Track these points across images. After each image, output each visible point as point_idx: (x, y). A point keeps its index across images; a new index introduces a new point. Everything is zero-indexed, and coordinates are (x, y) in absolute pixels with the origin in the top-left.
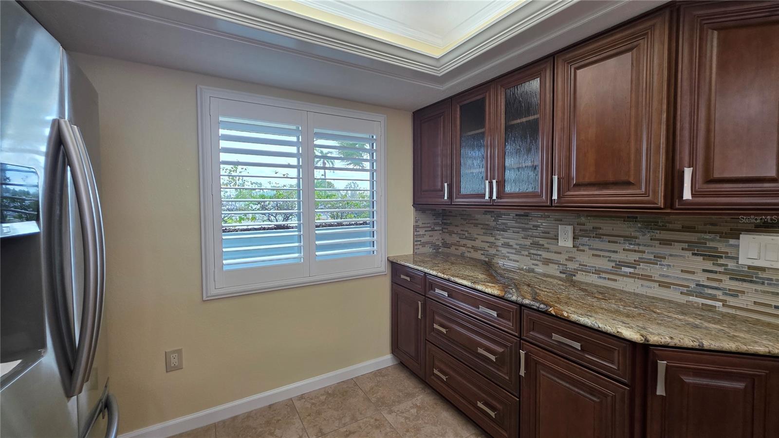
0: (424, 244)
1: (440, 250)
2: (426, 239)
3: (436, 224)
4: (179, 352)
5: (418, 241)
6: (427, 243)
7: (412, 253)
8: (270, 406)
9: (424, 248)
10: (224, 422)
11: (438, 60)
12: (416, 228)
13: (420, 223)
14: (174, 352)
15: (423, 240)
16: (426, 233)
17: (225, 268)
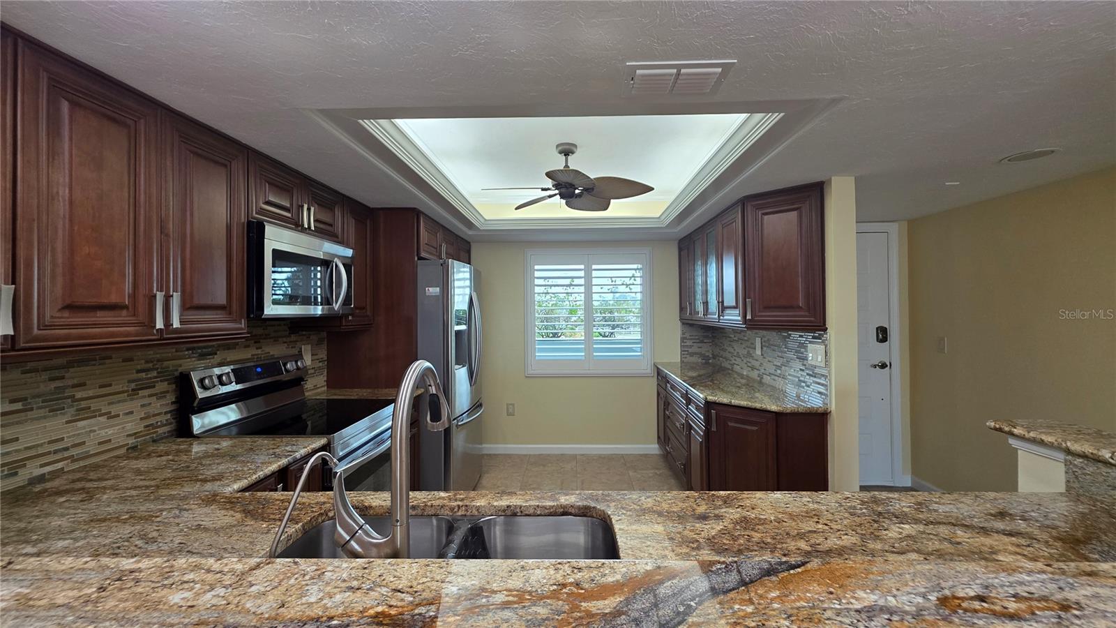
0: (692, 354)
1: (710, 361)
2: (695, 349)
3: (707, 337)
4: (513, 405)
5: (685, 351)
6: (696, 353)
7: (679, 360)
8: (562, 455)
9: (691, 358)
10: (535, 455)
11: (659, 218)
12: (683, 340)
13: (687, 335)
14: (511, 404)
15: (690, 350)
16: (695, 344)
17: (537, 358)
